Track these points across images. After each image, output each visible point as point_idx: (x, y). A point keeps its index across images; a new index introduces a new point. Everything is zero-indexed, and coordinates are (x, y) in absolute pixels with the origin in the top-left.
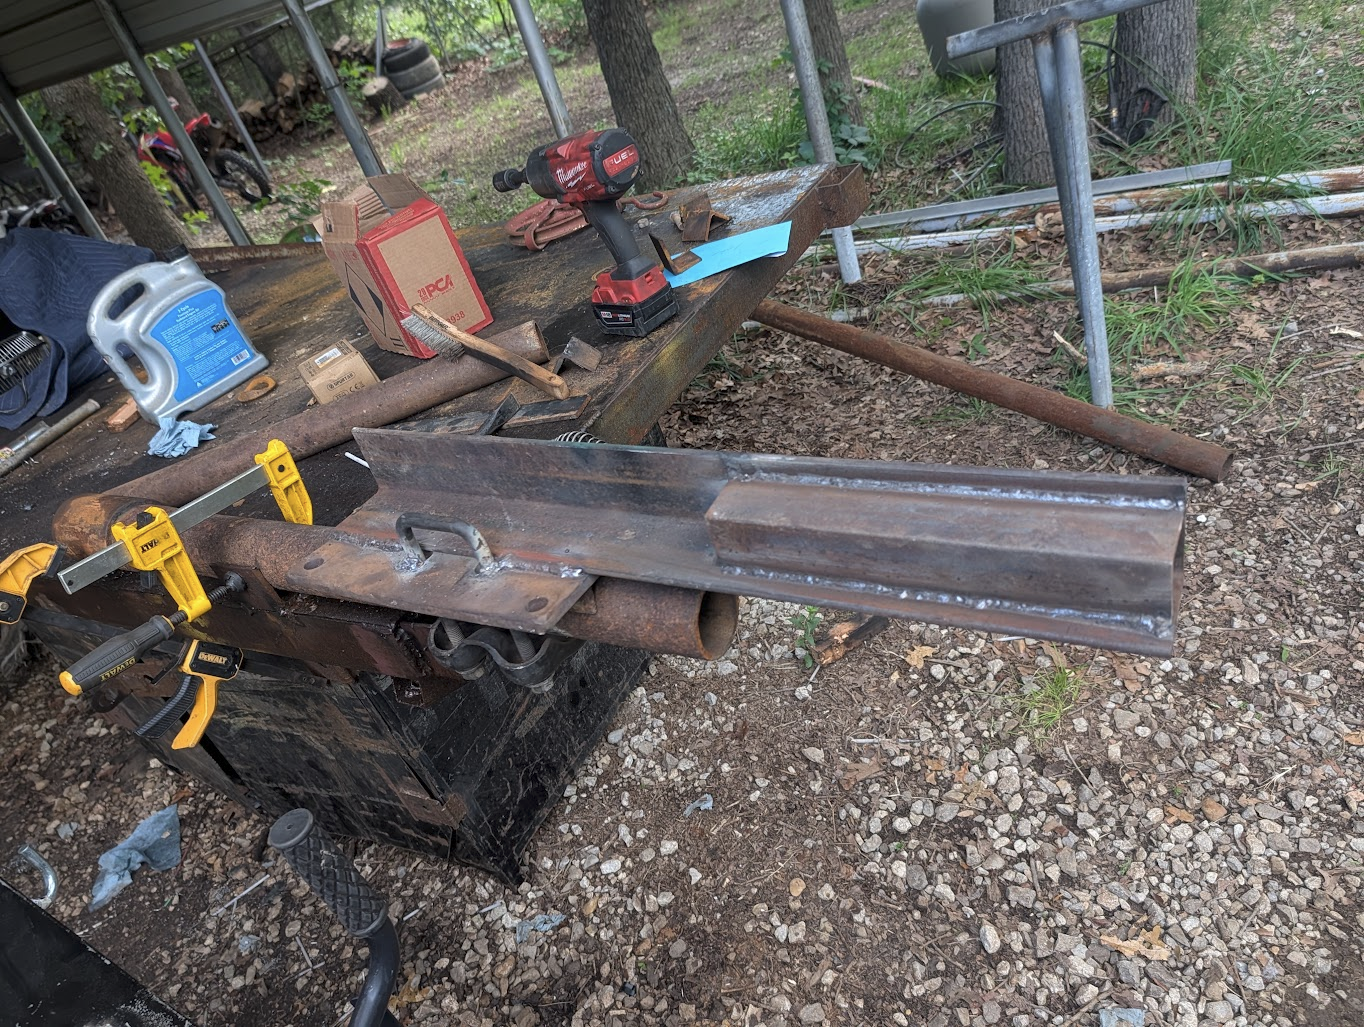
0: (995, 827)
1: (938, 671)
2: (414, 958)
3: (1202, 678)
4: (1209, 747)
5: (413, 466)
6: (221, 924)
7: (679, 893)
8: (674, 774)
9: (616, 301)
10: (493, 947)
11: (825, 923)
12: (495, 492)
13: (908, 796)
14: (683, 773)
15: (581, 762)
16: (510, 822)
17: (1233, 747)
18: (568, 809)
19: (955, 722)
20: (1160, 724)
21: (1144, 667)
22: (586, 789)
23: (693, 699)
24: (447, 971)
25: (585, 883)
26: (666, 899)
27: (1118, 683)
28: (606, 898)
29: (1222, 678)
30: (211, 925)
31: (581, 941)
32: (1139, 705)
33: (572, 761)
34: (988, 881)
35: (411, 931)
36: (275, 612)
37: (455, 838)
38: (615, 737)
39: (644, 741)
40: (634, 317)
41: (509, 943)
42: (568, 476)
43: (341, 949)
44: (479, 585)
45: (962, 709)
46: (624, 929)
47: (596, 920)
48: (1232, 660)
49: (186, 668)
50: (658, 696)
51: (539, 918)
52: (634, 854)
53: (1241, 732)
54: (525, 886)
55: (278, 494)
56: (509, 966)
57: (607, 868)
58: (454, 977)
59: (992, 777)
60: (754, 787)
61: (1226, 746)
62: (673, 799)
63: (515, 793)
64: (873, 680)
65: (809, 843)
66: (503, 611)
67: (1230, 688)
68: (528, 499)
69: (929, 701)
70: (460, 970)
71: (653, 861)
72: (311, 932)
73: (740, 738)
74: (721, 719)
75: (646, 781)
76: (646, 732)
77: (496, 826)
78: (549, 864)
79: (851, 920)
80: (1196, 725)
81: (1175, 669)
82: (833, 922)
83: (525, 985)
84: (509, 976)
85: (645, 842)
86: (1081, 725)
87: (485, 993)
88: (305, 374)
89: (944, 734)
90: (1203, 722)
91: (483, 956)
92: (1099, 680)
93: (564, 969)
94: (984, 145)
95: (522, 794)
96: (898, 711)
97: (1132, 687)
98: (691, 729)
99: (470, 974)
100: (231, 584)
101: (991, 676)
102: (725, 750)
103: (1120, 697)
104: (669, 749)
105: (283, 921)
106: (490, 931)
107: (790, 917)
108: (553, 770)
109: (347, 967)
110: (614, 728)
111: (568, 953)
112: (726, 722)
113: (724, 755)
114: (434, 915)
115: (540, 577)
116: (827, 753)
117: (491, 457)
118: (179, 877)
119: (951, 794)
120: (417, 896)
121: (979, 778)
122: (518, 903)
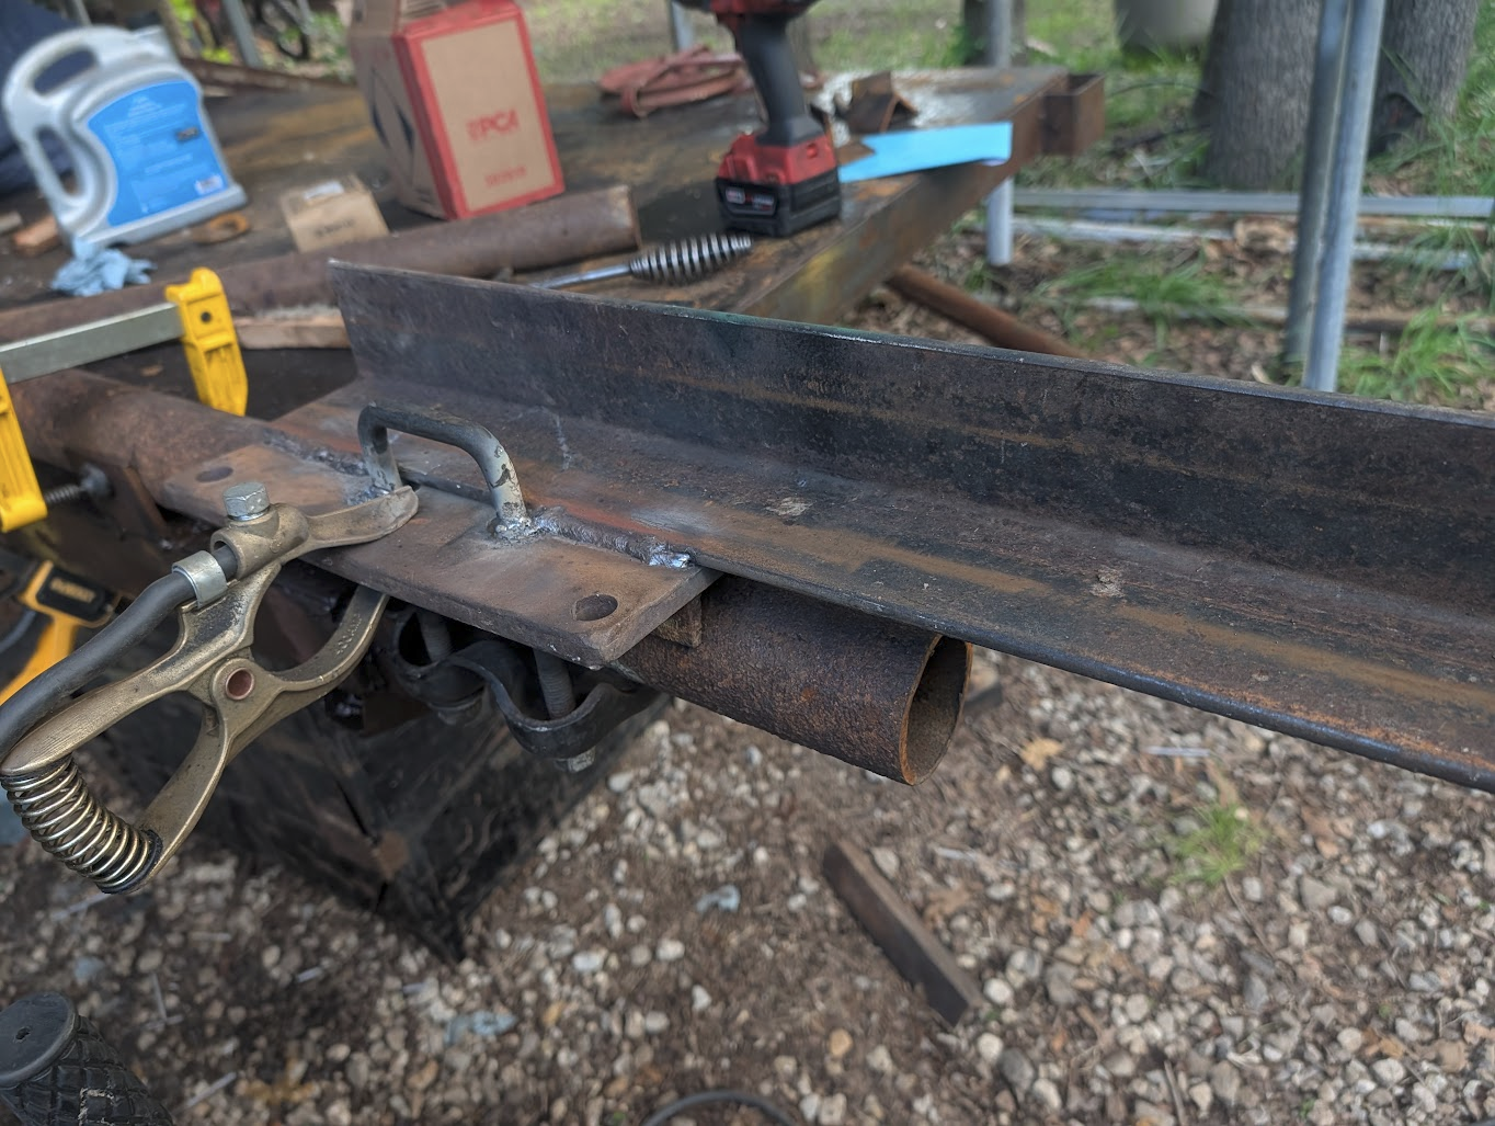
0: (1123, 1010)
1: (1063, 777)
2: (303, 1037)
3: (1423, 856)
4: (1434, 953)
5: (417, 337)
6: (60, 933)
7: (676, 1019)
8: (690, 850)
9: (755, 176)
10: (411, 1043)
11: (873, 1103)
12: (550, 400)
13: (1005, 943)
14: (703, 851)
15: (570, 809)
16: (463, 880)
17: (1464, 961)
18: (542, 870)
19: (1080, 851)
20: (1364, 908)
21: (1345, 826)
22: (569, 846)
23: (728, 752)
24: (342, 1066)
25: (550, 977)
26: (657, 1022)
27: (1307, 840)
28: (574, 1006)
29: (1453, 862)
30: (46, 932)
31: (535, 1059)
32: (1336, 877)
33: (559, 808)
34: (1109, 1090)
35: (306, 997)
36: (155, 541)
37: (385, 888)
38: (619, 782)
39: (658, 796)
40: (778, 204)
41: (433, 1042)
42: (690, 381)
43: (207, 1003)
44: (489, 552)
45: (1091, 834)
46: (592, 1054)
47: (557, 1033)
48: (1468, 837)
49: (30, 597)
50: (684, 739)
51: (480, 1017)
52: (622, 949)
53: (1476, 941)
54: (468, 966)
55: (196, 357)
56: (429, 1075)
57: (582, 963)
58: (351, 1075)
59: (1125, 938)
60: (796, 889)
61: (1455, 958)
62: (685, 883)
63: (476, 841)
64: (974, 774)
65: (862, 982)
66: (525, 608)
67: (1463, 877)
68: (606, 421)
69: (1046, 815)
70: (362, 1070)
71: (647, 967)
72: (174, 970)
73: (784, 817)
74: (763, 786)
75: (652, 852)
76: (661, 785)
77: (443, 882)
78: (504, 939)
79: (909, 1106)
80: (1416, 919)
81: (1389, 836)
82: (885, 1105)
83: (446, 1107)
84: (426, 1091)
85: (638, 937)
86: (1254, 888)
87: (389, 1109)
88: (286, 210)
89: (1063, 866)
90: (1424, 918)
91: (395, 1055)
92: (1281, 832)
93: (503, 1095)
94: (1180, 132)
95: (485, 843)
96: (1005, 824)
97: (1329, 850)
98: (721, 793)
99: (375, 1077)
100: (88, 485)
101: (1132, 798)
102: (763, 830)
103: (1312, 860)
104: (688, 813)
105: (140, 947)
106: (411, 1021)
107: (827, 1085)
108: (531, 817)
109: (210, 1031)
110: (618, 770)
111: (512, 1074)
112: (768, 792)
113: (761, 837)
114: (341, 982)
115: (607, 559)
116: (902, 861)
117: (553, 330)
118: (20, 858)
119: (1064, 952)
120: (322, 950)
121: (1106, 936)
122: (456, 987)
